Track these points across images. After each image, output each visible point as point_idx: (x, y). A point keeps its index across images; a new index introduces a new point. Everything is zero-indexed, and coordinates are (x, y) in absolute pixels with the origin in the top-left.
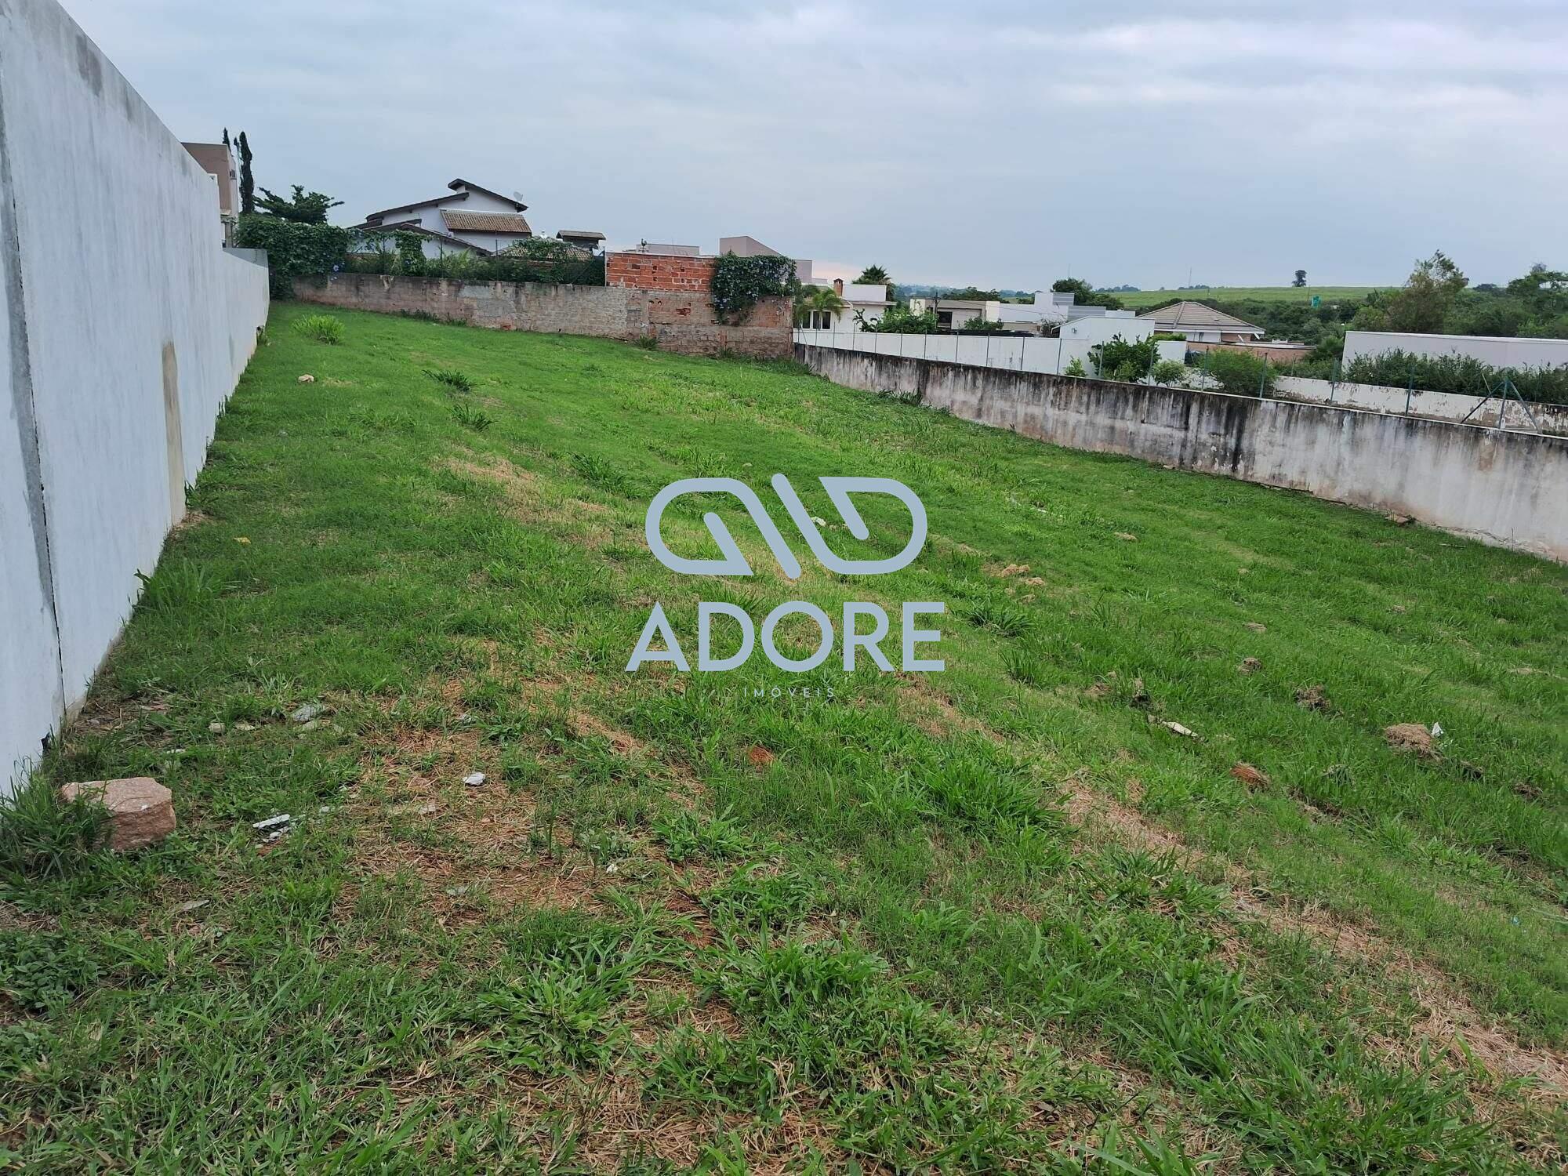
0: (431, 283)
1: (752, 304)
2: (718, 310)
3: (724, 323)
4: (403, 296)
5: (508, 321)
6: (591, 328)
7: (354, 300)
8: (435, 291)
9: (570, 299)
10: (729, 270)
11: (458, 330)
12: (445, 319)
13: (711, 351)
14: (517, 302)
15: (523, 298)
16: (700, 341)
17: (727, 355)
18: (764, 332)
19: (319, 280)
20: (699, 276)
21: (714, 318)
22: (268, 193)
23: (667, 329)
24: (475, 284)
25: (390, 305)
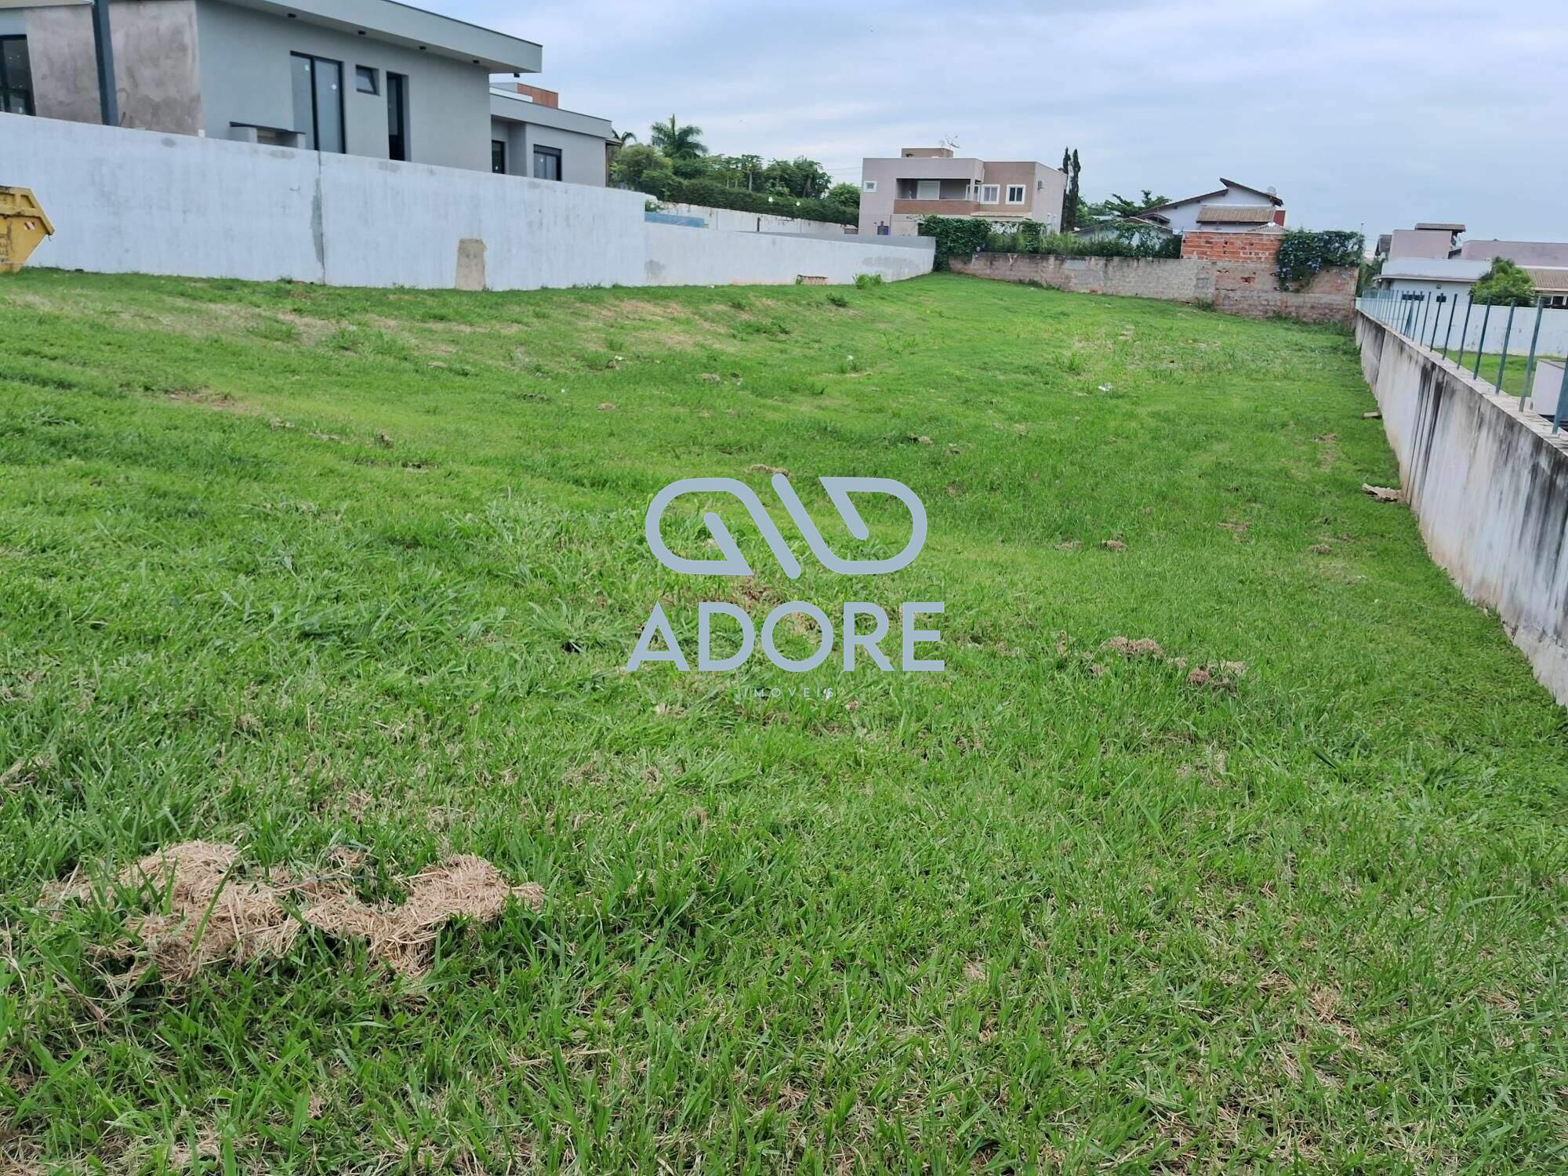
0: (1042, 258)
1: (1313, 273)
2: (1282, 281)
3: (1286, 290)
4: (1021, 268)
5: (1096, 287)
7: (988, 271)
8: (1045, 264)
9: (1149, 269)
11: (1055, 293)
12: (1047, 285)
13: (1270, 314)
14: (1106, 272)
15: (1111, 268)
16: (1261, 305)
17: (1279, 317)
18: (1326, 299)
19: (966, 257)
20: (1267, 249)
21: (1277, 285)
23: (1231, 294)
24: (1075, 259)
25: (1014, 275)
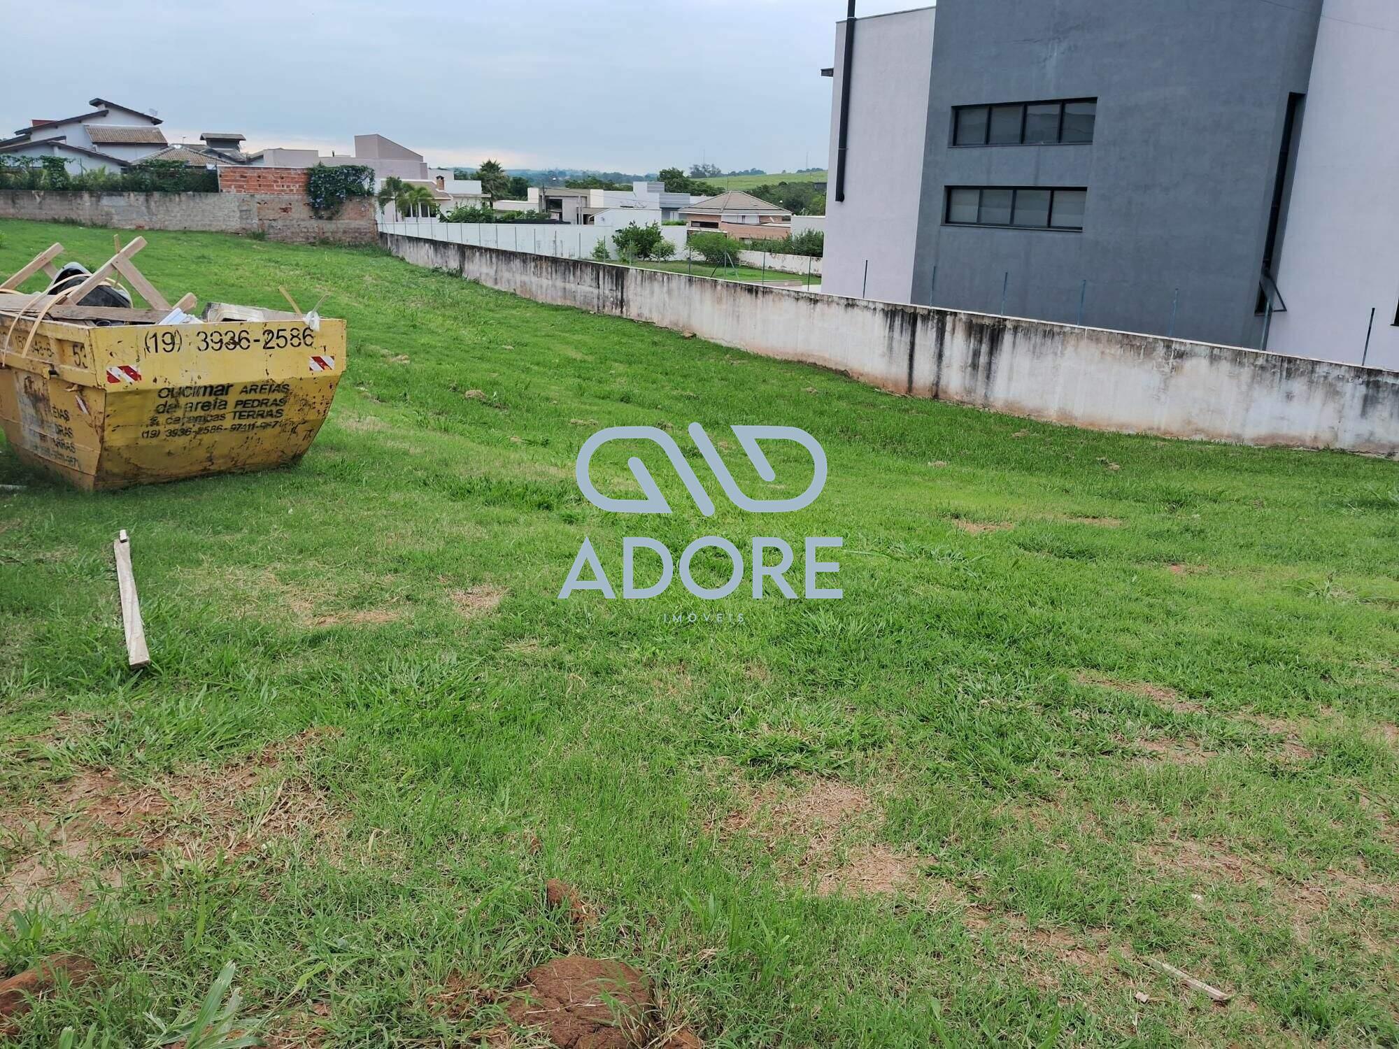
0: (75, 196)
1: (341, 202)
2: (315, 209)
3: (321, 218)
4: (54, 206)
5: (141, 222)
6: (210, 225)
8: (79, 201)
9: (192, 203)
10: (320, 177)
11: (99, 231)
12: (89, 223)
13: (312, 240)
14: (148, 207)
15: (153, 204)
16: (302, 232)
17: (325, 242)
18: (355, 224)
20: (297, 182)
21: (312, 214)
23: (274, 224)
24: (112, 195)
25: (43, 214)
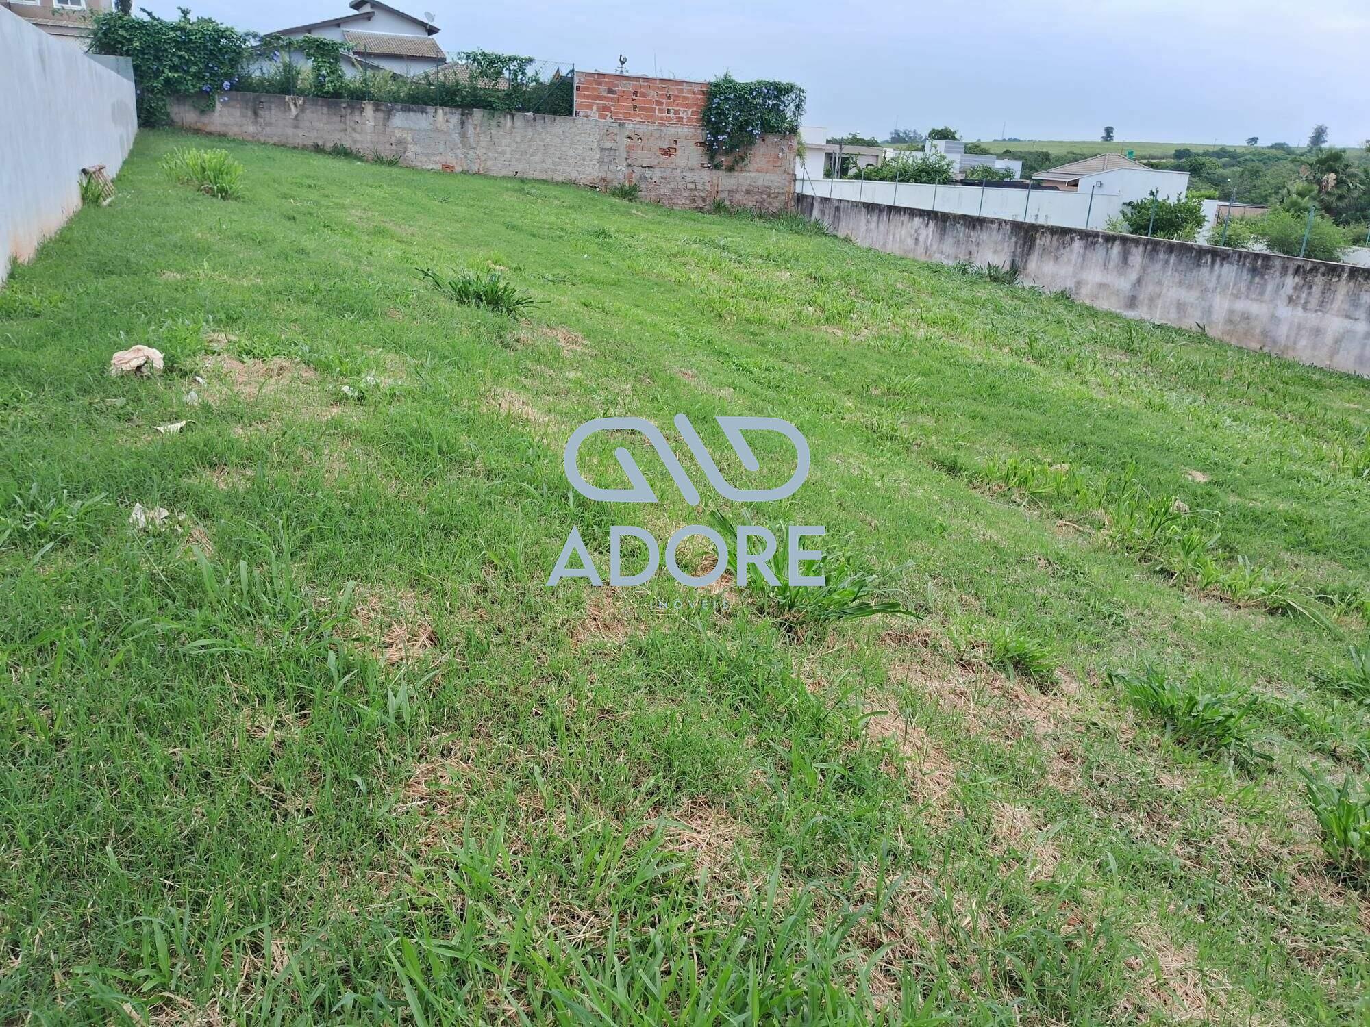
0: (351, 107)
1: (751, 143)
2: (710, 149)
3: (716, 167)
4: (316, 124)
5: (450, 160)
6: (554, 171)
7: (251, 129)
8: (357, 118)
9: (530, 132)
10: (727, 99)
11: (386, 169)
12: (371, 156)
13: (699, 203)
14: (463, 135)
15: (471, 129)
16: (687, 189)
17: (717, 207)
18: (763, 179)
19: (204, 101)
20: (688, 106)
21: (705, 160)
22: (150, 14)
23: (648, 173)
24: (410, 110)
25: (299, 137)
